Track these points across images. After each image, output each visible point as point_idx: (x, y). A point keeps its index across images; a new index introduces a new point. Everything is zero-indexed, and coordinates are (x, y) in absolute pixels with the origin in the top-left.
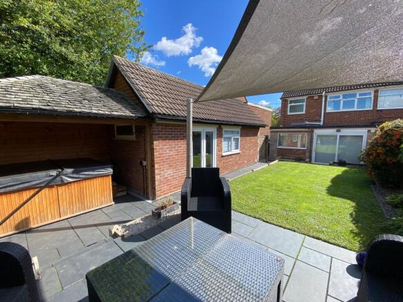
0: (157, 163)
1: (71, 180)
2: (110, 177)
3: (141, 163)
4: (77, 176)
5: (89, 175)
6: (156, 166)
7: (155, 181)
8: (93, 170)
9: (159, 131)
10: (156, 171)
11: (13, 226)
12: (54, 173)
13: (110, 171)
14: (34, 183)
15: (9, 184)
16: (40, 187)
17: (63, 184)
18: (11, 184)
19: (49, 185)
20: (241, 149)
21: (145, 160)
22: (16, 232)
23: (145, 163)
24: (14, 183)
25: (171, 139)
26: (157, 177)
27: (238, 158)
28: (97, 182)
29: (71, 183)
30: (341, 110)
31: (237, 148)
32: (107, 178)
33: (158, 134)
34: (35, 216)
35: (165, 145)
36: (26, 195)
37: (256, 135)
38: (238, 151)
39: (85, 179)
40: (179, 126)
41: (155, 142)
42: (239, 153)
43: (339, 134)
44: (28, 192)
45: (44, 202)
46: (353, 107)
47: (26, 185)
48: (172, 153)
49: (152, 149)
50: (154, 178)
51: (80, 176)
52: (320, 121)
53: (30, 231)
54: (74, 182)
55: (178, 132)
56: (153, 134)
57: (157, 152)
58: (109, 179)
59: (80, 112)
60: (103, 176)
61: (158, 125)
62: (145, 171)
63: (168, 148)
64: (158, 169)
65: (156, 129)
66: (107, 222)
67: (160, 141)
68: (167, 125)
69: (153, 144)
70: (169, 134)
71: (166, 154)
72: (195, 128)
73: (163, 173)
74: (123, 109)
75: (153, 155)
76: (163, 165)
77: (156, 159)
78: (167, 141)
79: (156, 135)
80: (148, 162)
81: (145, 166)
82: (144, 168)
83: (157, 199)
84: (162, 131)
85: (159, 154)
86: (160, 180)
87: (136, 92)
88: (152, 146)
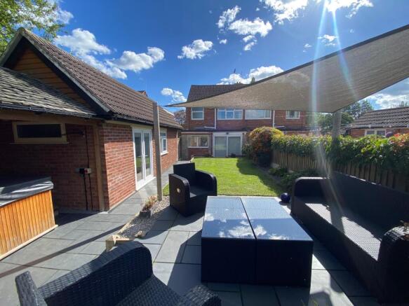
0: (109, 168)
1: (3, 203)
2: (50, 192)
3: (82, 172)
4: (9, 197)
6: (108, 172)
7: (107, 189)
8: (29, 186)
9: (109, 132)
10: (108, 177)
13: (49, 185)
21: (88, 167)
23: (89, 171)
25: (119, 141)
26: (110, 185)
27: (166, 159)
28: (34, 202)
30: (226, 119)
31: (165, 149)
32: (46, 194)
33: (108, 136)
35: (114, 148)
37: (175, 137)
38: (166, 152)
39: (19, 200)
40: (125, 126)
41: (105, 145)
43: (228, 136)
46: (232, 117)
48: (120, 156)
49: (103, 153)
50: (107, 185)
51: (13, 196)
52: (214, 126)
55: (124, 133)
56: (102, 136)
57: (108, 156)
60: (41, 193)
61: (107, 125)
62: (87, 180)
63: (117, 151)
64: (109, 175)
65: (106, 129)
66: (74, 244)
67: (110, 144)
68: (115, 126)
69: (103, 146)
70: (117, 136)
71: (115, 157)
72: (136, 130)
73: (114, 180)
74: (67, 104)
75: (103, 159)
76: (113, 170)
77: (107, 164)
78: (116, 143)
79: (107, 136)
80: (96, 169)
81: (89, 174)
82: (87, 176)
83: (111, 208)
84: (111, 133)
85: (110, 158)
86: (112, 187)
87: (78, 84)
88: (102, 150)
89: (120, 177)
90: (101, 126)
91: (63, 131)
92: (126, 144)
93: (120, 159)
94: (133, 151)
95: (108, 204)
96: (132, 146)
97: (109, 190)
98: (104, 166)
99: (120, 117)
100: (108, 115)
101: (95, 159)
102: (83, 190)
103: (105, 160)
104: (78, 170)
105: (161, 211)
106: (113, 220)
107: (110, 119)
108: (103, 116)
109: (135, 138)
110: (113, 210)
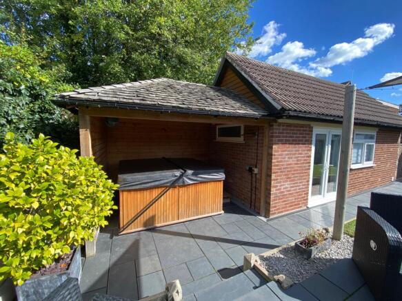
0: (275, 173)
1: (191, 182)
2: (222, 182)
3: (251, 170)
4: (196, 178)
5: (204, 178)
6: (273, 176)
7: (270, 194)
8: (209, 174)
9: (279, 133)
10: (273, 182)
11: (142, 222)
12: (178, 173)
13: (222, 176)
14: (162, 182)
15: (144, 181)
16: (166, 187)
17: (185, 185)
18: (146, 181)
19: (173, 185)
20: (375, 162)
21: (256, 167)
22: (145, 229)
23: (256, 171)
24: (149, 181)
26: (273, 191)
27: (370, 174)
28: (210, 186)
29: (189, 185)
32: (219, 184)
34: (159, 215)
35: (284, 151)
36: (156, 193)
37: (396, 141)
38: (370, 164)
39: (201, 182)
40: (302, 126)
41: (274, 146)
42: (372, 167)
44: (157, 190)
45: (168, 202)
47: (157, 183)
48: (291, 161)
49: (270, 155)
50: (270, 190)
51: (199, 179)
53: (154, 230)
54: (192, 184)
55: (300, 134)
56: (272, 137)
57: (275, 158)
58: (221, 185)
59: (210, 111)
60: (216, 181)
61: (280, 125)
62: (254, 179)
63: (287, 155)
64: (274, 180)
65: (276, 129)
66: (226, 237)
67: (281, 146)
68: (289, 125)
69: (272, 148)
70: (291, 137)
71: (285, 161)
72: (318, 130)
73: (280, 186)
74: (243, 106)
75: (270, 162)
76: (280, 176)
77: (273, 168)
78: (288, 146)
79: (277, 137)
80: (261, 170)
81: (256, 174)
82: (254, 175)
83: (271, 217)
84: (283, 133)
85: (278, 162)
86: (276, 194)
87: (256, 86)
88: (270, 151)
89: (287, 185)
90: (273, 125)
91: (242, 132)
92: (301, 148)
93: (290, 164)
94: (310, 157)
95: (269, 211)
96: (310, 150)
97: (272, 197)
98: (269, 169)
99: (292, 113)
100: (279, 113)
101: (262, 160)
102: (250, 187)
103: (271, 162)
104: (248, 168)
105: (331, 260)
106: (267, 232)
107: (281, 117)
108: (274, 114)
109: (316, 141)
110: (272, 219)
